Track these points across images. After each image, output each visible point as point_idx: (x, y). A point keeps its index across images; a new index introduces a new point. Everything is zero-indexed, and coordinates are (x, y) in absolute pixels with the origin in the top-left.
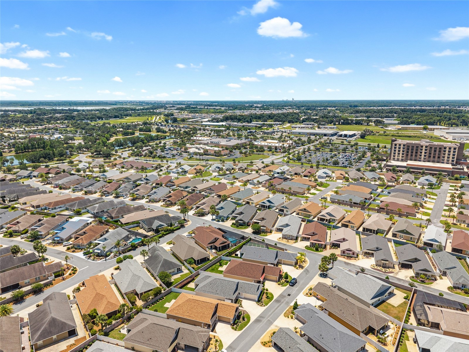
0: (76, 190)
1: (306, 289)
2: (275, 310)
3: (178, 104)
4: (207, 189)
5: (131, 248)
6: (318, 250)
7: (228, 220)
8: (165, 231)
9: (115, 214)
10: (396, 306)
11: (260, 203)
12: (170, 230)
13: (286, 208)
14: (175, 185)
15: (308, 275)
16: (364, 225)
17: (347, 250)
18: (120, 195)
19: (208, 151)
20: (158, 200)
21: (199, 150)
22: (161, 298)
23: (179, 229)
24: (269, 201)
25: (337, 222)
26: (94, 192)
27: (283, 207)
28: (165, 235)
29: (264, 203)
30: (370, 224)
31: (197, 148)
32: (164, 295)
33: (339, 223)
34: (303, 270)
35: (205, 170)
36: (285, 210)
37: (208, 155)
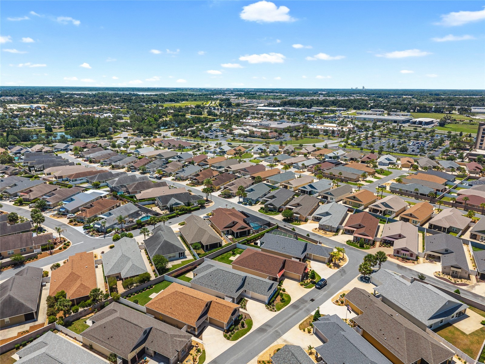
0: (105, 164)
1: (337, 296)
2: (289, 318)
3: (238, 91)
4: (241, 170)
5: (136, 226)
6: (364, 247)
7: (257, 203)
8: (180, 211)
9: (133, 190)
10: (468, 333)
11: (300, 188)
12: (186, 210)
13: (331, 194)
14: (208, 164)
15: (343, 277)
16: (431, 221)
17: (402, 250)
18: (146, 171)
19: (254, 133)
20: (185, 179)
21: (245, 131)
22: (149, 287)
23: (198, 209)
24: (311, 186)
25: (394, 215)
26: (121, 167)
27: (327, 193)
28: (180, 215)
29: (304, 187)
30: (440, 220)
31: (243, 129)
32: (154, 283)
33: (397, 216)
34: (338, 270)
35: (246, 152)
36: (329, 197)
37: (254, 137)
